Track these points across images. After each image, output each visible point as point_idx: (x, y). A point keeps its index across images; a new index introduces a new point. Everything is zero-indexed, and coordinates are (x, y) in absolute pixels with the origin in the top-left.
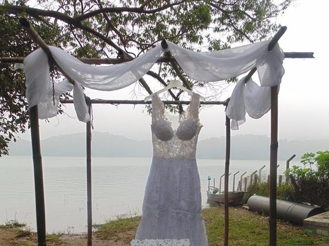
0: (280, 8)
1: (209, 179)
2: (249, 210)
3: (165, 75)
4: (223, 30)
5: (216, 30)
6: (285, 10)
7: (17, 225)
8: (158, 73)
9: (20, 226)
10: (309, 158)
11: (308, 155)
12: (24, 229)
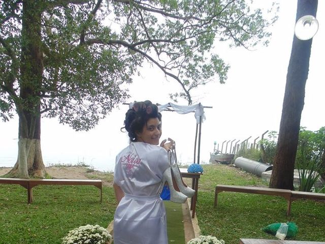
0: (271, 22)
1: (215, 144)
2: (236, 167)
3: (182, 77)
4: (226, 40)
5: (221, 40)
6: (273, 24)
7: (84, 165)
8: (177, 76)
9: (86, 166)
10: (274, 133)
11: (273, 132)
12: (90, 168)
